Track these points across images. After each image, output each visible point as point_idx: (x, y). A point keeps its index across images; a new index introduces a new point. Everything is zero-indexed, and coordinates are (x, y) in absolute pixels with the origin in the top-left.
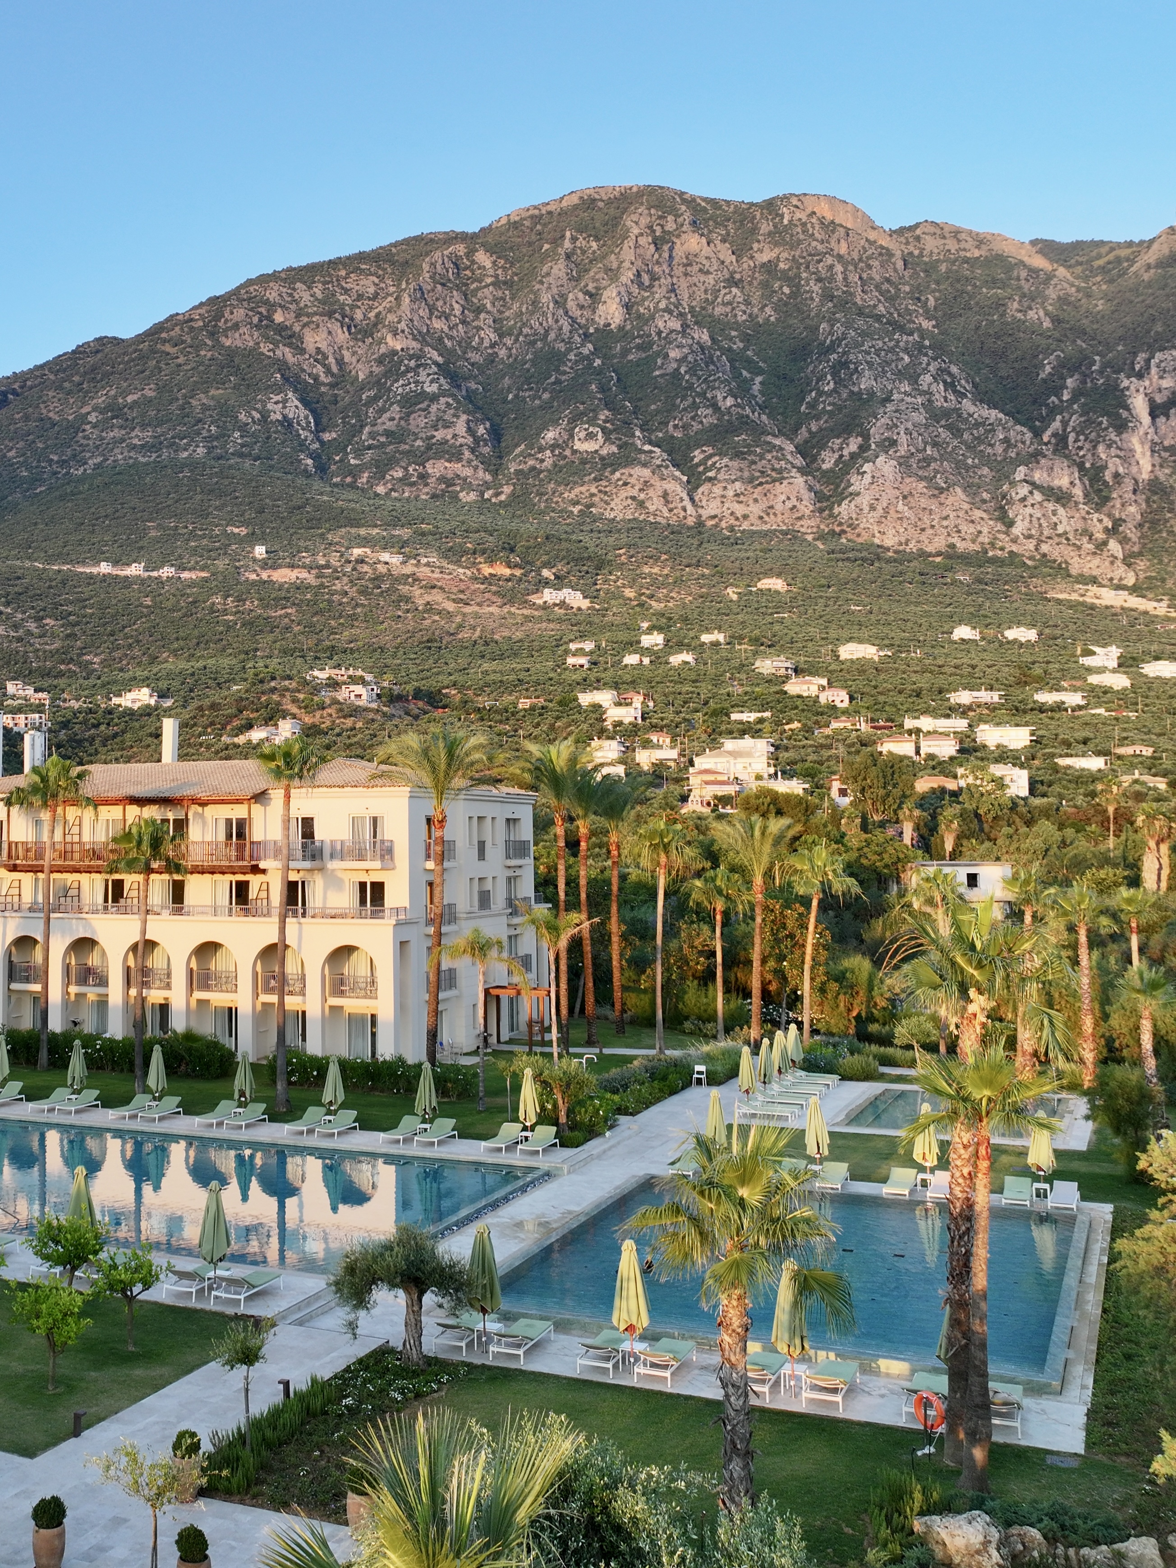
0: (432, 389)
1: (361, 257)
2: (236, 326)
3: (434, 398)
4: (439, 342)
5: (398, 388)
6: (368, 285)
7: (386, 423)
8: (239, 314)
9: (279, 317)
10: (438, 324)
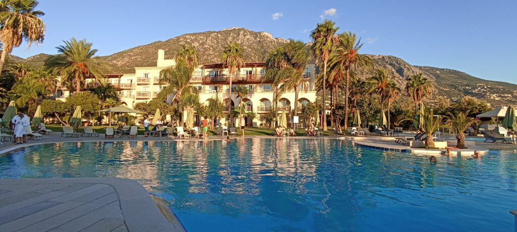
0: (211, 53)
1: (201, 33)
2: (181, 41)
3: (212, 55)
4: (212, 47)
5: (207, 53)
6: (202, 37)
7: (204, 58)
8: (182, 39)
9: (188, 40)
10: (213, 44)
